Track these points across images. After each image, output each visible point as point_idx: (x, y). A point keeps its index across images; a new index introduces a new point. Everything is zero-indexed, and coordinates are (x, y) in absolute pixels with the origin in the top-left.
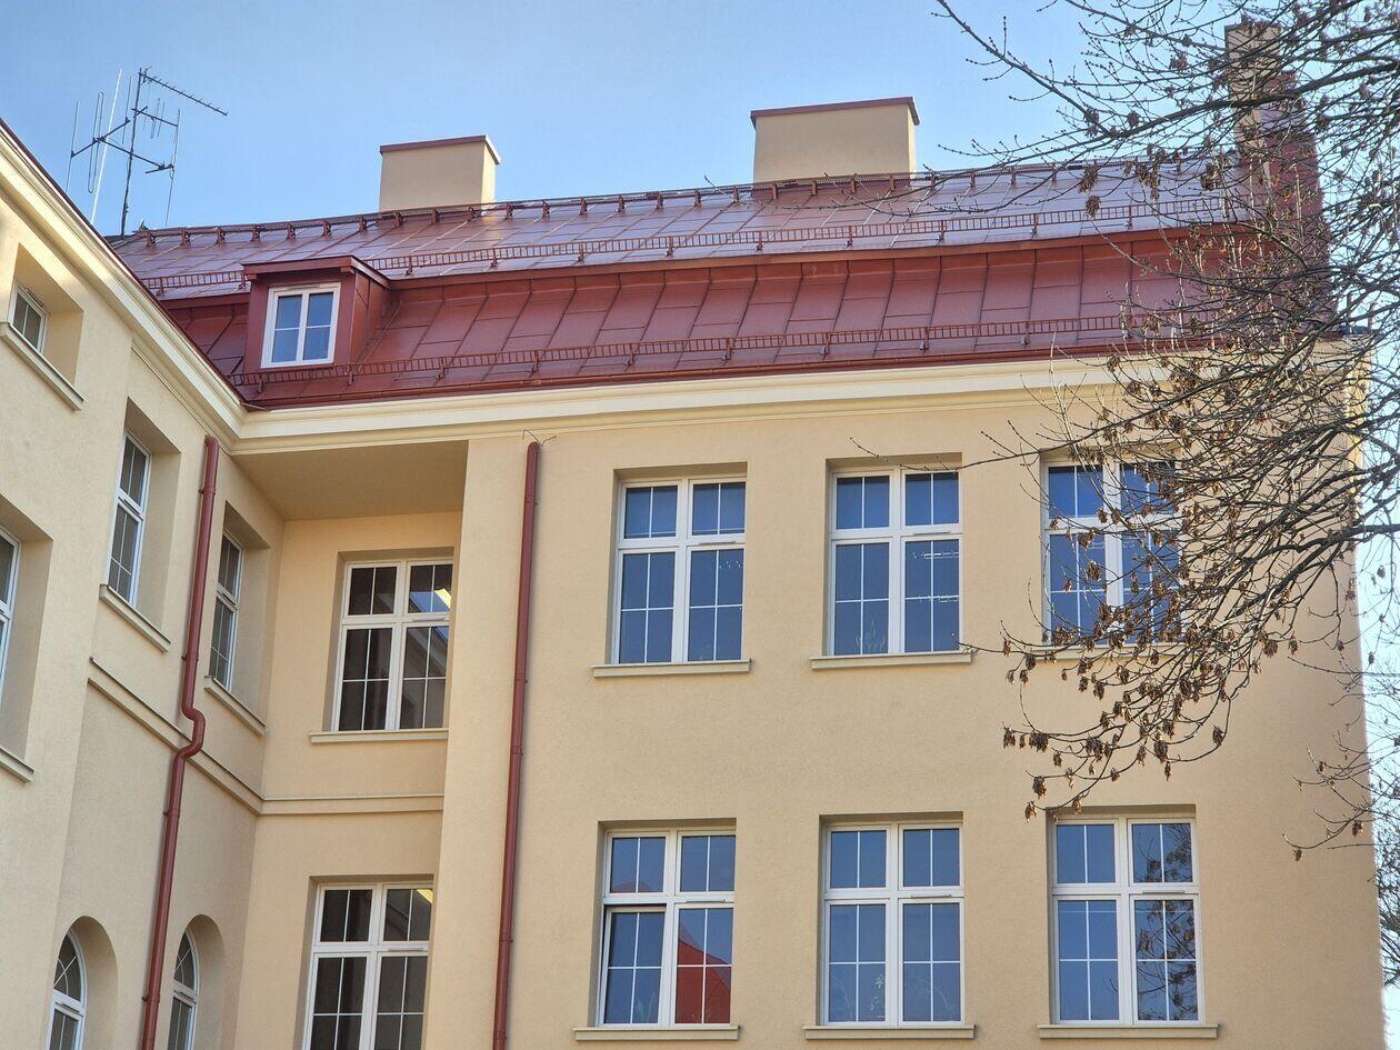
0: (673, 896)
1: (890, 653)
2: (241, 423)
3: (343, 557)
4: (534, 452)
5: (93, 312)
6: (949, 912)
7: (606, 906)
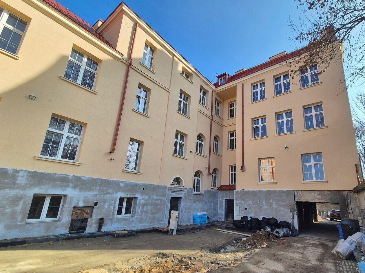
0: (260, 125)
1: (282, 93)
2: (216, 89)
3: (229, 103)
4: (243, 84)
5: (194, 75)
6: (292, 120)
7: (254, 127)
